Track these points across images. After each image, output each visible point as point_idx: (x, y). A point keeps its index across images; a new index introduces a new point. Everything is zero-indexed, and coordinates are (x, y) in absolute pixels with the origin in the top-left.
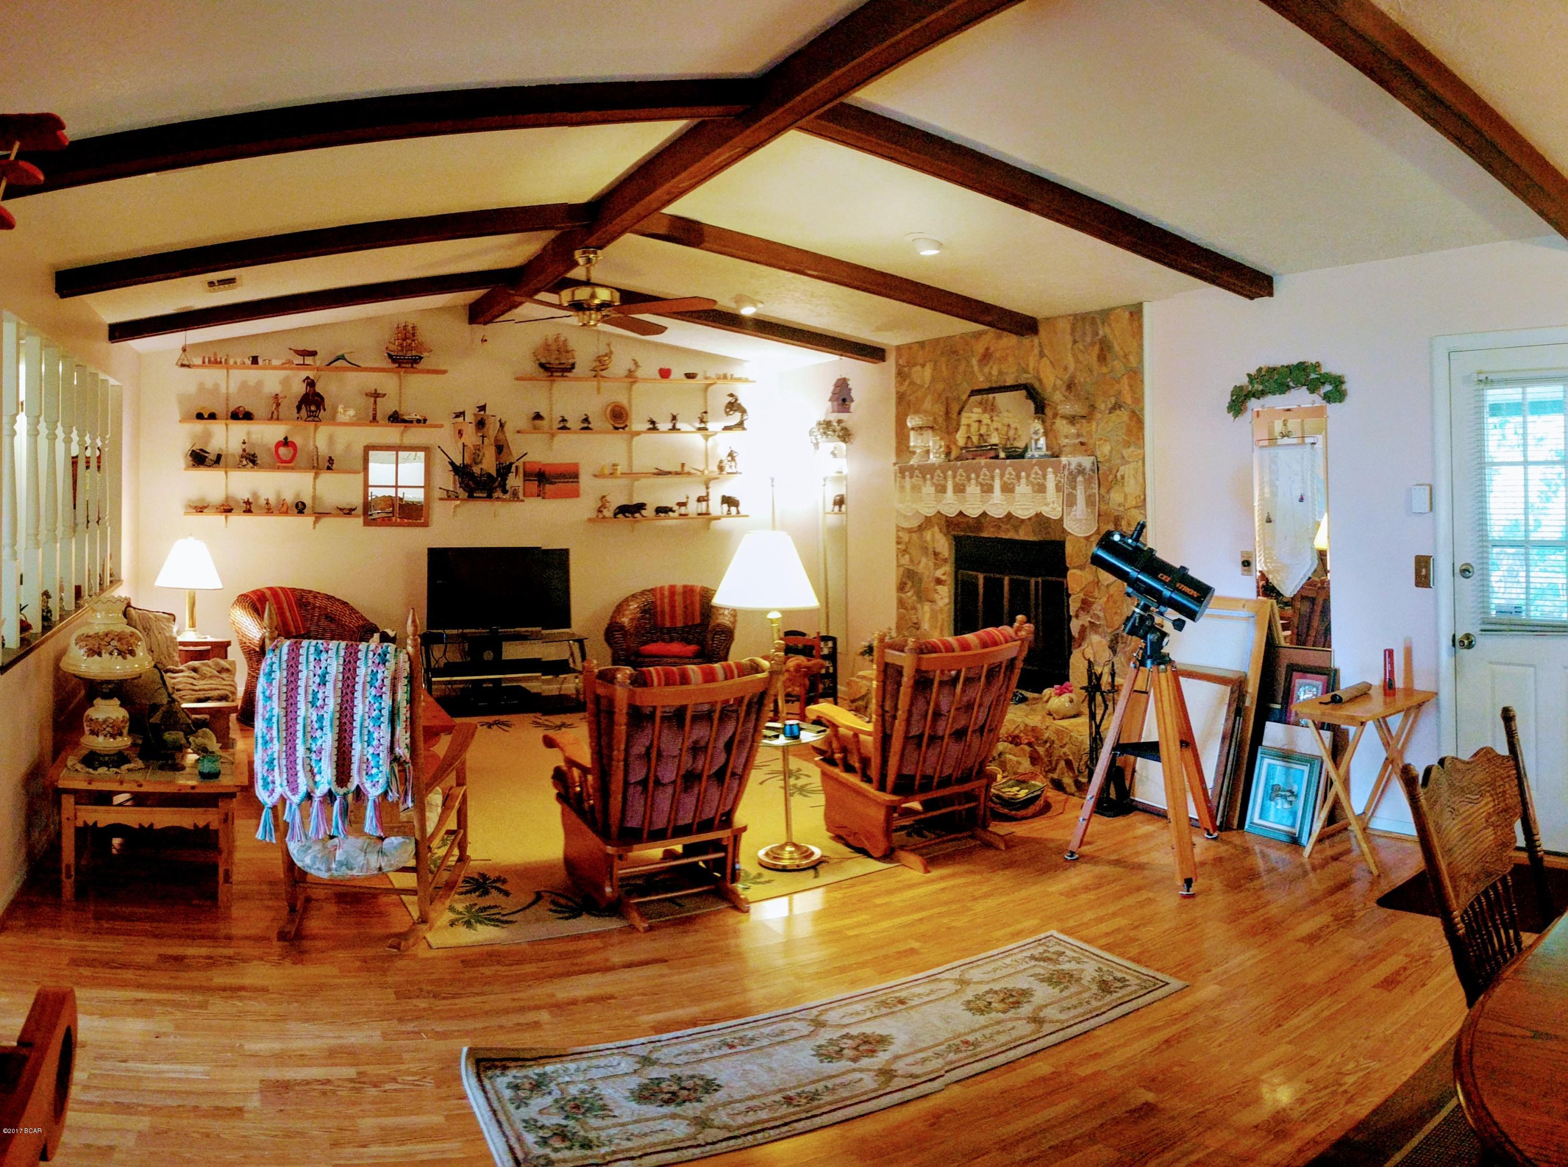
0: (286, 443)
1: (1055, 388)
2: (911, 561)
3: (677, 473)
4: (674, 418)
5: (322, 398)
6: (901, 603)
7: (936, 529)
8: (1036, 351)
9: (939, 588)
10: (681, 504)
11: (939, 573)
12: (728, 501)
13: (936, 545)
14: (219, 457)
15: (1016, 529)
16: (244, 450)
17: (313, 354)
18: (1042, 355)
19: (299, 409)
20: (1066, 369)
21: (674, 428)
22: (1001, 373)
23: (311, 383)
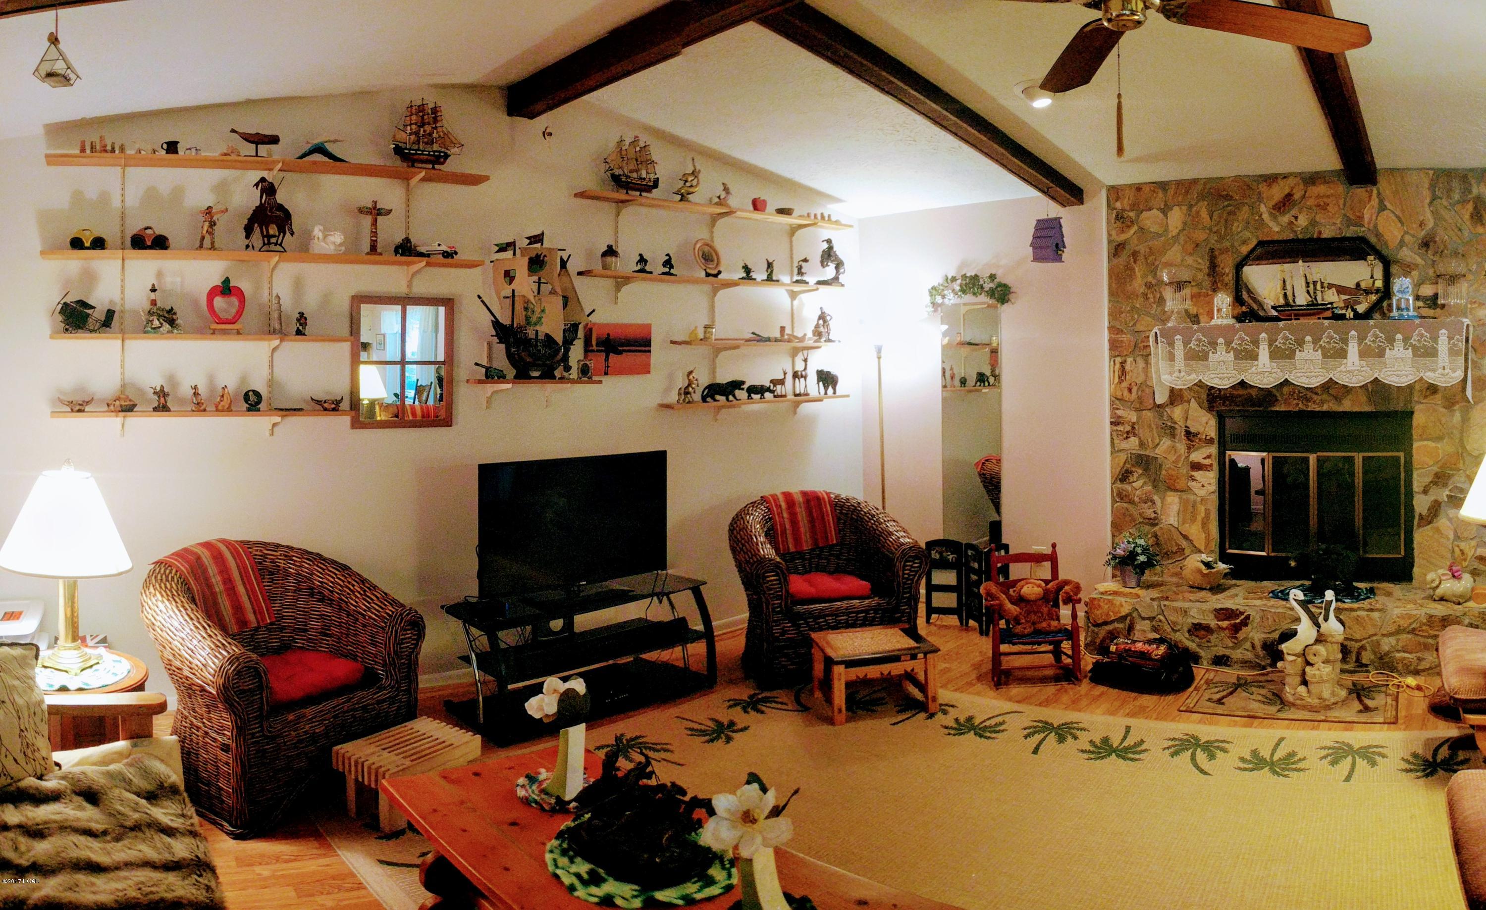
0: (226, 289)
1: (1402, 243)
2: (1142, 444)
3: (776, 340)
4: (770, 265)
5: (288, 215)
6: (1120, 496)
7: (1194, 404)
8: (1375, 202)
9: (1197, 474)
10: (775, 382)
11: (1197, 456)
12: (827, 379)
13: (1189, 423)
14: (110, 314)
15: (1338, 399)
16: (154, 303)
17: (274, 140)
18: (1382, 208)
19: (248, 230)
20: (1422, 224)
21: (770, 279)
22: (1313, 223)
23: (268, 189)
